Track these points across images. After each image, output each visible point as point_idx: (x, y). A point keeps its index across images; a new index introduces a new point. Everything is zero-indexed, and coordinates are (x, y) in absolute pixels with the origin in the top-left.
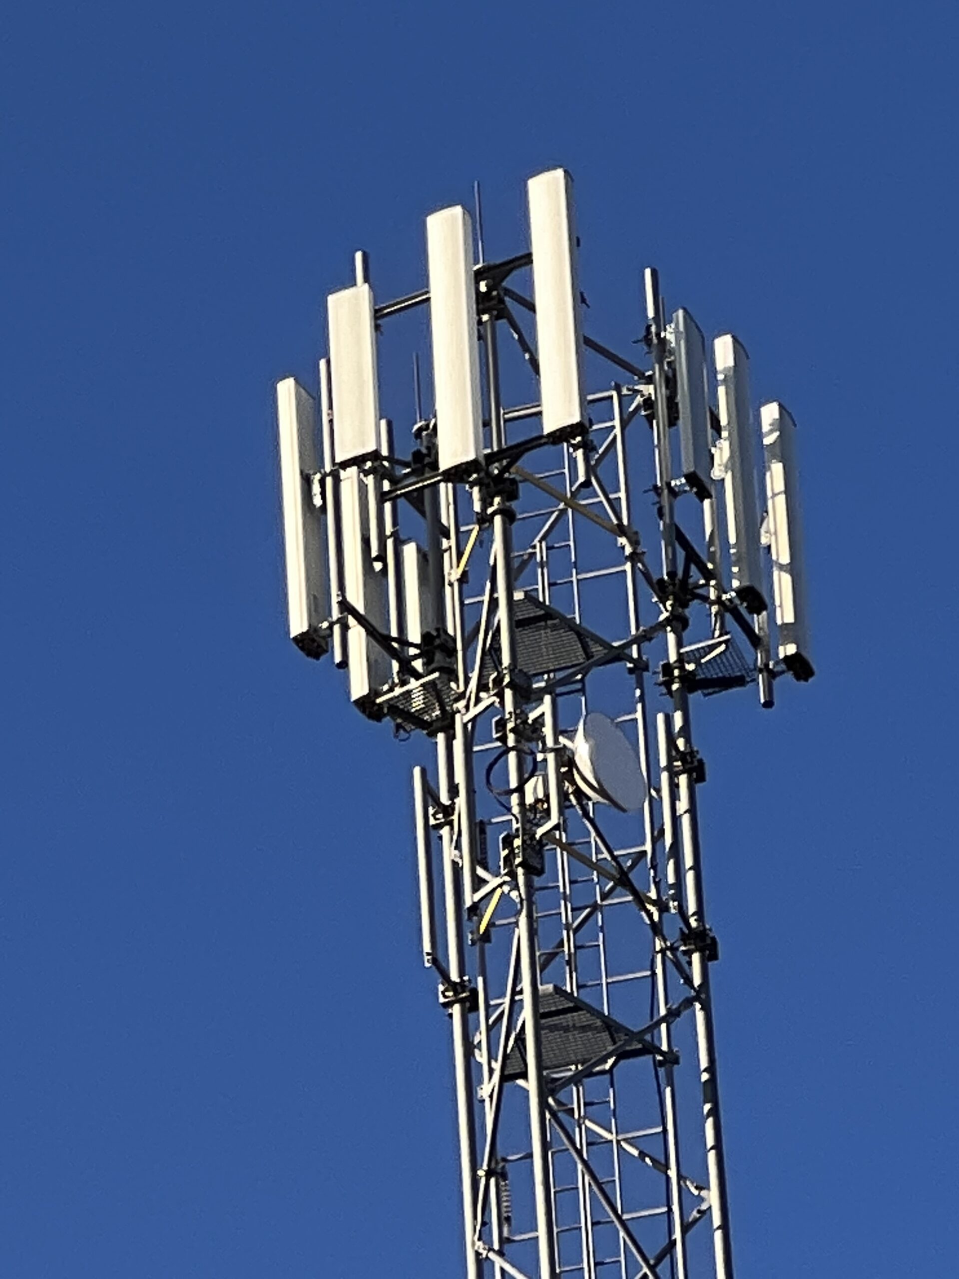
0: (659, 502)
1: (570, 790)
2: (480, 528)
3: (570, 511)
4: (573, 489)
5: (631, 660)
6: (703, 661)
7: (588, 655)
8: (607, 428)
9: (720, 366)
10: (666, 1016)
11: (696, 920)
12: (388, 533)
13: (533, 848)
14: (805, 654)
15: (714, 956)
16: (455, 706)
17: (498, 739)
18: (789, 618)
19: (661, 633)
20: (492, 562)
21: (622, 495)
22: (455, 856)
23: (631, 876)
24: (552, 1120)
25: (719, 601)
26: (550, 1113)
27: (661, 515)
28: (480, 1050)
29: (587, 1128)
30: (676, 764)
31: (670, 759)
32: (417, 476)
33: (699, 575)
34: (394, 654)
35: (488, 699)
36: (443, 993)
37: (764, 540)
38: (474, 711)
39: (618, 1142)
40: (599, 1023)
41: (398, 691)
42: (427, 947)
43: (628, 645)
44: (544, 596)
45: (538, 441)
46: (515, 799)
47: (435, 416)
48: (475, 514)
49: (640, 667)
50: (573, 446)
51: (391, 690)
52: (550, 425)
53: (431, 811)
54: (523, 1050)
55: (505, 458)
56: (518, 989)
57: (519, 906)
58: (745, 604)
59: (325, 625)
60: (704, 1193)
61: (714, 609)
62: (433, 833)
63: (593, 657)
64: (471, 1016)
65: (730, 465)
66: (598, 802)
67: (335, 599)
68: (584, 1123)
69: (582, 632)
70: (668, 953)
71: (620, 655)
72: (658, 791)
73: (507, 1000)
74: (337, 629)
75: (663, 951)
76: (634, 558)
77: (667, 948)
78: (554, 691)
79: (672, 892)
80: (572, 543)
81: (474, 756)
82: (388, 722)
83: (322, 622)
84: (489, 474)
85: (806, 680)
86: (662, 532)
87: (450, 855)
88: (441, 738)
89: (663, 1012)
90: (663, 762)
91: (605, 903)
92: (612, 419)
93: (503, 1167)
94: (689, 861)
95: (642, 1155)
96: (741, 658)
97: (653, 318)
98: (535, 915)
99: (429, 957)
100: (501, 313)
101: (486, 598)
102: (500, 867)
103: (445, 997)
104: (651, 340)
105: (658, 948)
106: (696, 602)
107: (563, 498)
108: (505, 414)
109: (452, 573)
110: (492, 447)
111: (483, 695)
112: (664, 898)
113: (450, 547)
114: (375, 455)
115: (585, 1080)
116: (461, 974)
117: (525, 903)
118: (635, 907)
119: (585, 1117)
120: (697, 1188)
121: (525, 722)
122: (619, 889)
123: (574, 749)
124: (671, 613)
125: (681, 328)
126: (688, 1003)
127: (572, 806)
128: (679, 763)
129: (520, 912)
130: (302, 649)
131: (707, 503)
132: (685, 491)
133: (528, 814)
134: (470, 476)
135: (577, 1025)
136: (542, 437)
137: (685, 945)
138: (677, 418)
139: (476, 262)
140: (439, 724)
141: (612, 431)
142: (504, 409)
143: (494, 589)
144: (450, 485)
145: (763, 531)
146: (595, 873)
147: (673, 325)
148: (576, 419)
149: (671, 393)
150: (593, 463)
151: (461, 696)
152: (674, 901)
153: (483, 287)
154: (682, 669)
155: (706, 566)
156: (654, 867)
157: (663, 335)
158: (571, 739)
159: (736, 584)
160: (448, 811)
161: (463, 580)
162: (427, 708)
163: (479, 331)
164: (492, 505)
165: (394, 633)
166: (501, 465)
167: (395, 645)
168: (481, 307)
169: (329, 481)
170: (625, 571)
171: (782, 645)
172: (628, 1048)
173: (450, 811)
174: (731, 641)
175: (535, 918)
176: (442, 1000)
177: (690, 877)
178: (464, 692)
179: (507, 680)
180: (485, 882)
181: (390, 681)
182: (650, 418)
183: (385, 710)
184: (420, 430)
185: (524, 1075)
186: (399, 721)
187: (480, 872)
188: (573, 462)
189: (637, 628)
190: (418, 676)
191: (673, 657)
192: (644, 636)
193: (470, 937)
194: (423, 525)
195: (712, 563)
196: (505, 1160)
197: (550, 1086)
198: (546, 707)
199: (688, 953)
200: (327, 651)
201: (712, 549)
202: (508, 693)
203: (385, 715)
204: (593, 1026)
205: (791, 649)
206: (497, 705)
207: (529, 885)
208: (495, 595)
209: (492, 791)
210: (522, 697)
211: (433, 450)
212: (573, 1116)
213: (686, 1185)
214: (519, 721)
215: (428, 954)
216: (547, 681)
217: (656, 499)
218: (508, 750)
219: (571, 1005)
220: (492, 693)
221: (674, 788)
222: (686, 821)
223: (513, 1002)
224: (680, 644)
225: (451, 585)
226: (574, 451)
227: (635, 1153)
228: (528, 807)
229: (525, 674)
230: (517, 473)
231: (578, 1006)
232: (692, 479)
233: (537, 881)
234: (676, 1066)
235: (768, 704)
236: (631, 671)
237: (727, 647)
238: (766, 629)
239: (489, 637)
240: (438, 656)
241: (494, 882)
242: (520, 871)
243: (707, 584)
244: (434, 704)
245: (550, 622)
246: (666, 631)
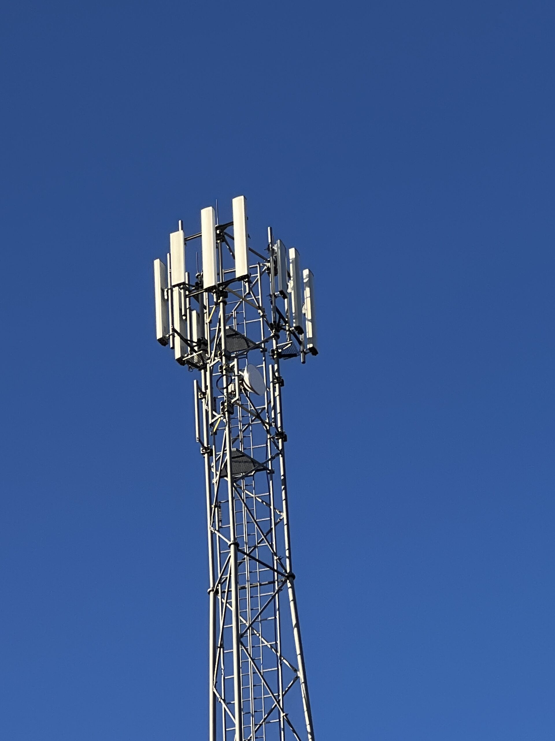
0: (271, 299)
1: (242, 388)
2: (216, 306)
3: (244, 301)
4: (245, 295)
5: (262, 348)
6: (284, 349)
7: (249, 346)
8: (255, 276)
9: (290, 258)
10: (270, 459)
11: (280, 429)
12: (187, 307)
13: (230, 406)
14: (315, 347)
15: (286, 440)
16: (207, 361)
17: (220, 372)
18: (311, 336)
19: (271, 340)
20: (219, 317)
21: (260, 297)
22: (206, 408)
23: (261, 415)
24: (235, 490)
25: (289, 330)
26: (234, 488)
27: (272, 303)
28: (213, 468)
29: (245, 493)
30: (275, 380)
31: (273, 379)
32: (197, 290)
33: (283, 322)
34: (189, 345)
35: (217, 359)
36: (202, 450)
37: (303, 312)
38: (213, 363)
39: (255, 497)
40: (250, 461)
41: (190, 356)
42: (197, 436)
43: (261, 343)
44: (235, 328)
45: (234, 280)
46: (225, 390)
47: (203, 271)
48: (214, 302)
49: (264, 350)
50: (245, 281)
51: (187, 356)
52: (238, 275)
53: (199, 394)
54: (226, 468)
55: (224, 285)
56: (225, 449)
57: (226, 424)
58: (297, 331)
59: (167, 336)
60: (281, 514)
61: (288, 333)
62: (200, 400)
63: (250, 347)
64: (211, 457)
65: (293, 289)
66: (251, 392)
67: (171, 328)
68: (245, 491)
69: (247, 339)
70: (272, 439)
71: (259, 346)
72: (269, 389)
73: (222, 453)
74: (171, 337)
75: (270, 438)
76: (263, 316)
77: (271, 438)
78: (238, 357)
79: (273, 420)
80: (244, 312)
81: (213, 377)
82: (186, 365)
83: (167, 335)
84: (219, 290)
85: (316, 355)
86: (272, 309)
87: (205, 407)
88: (203, 371)
89: (270, 457)
90: (271, 380)
91: (252, 423)
92: (257, 273)
93: (220, 505)
94: (278, 411)
95: (263, 501)
96: (295, 348)
97: (271, 242)
98: (231, 426)
99: (198, 439)
100: (223, 240)
101: (217, 328)
102: (220, 411)
103: (203, 451)
104: (270, 249)
105: (268, 437)
106: (282, 330)
107: (241, 298)
108: (224, 271)
109: (207, 320)
110: (220, 282)
111: (216, 358)
112: (271, 422)
113: (206, 312)
114: (184, 284)
115: (246, 478)
116: (208, 444)
117: (228, 423)
118: (262, 425)
119: (245, 489)
120: (279, 512)
121: (229, 367)
122: (257, 419)
123: (244, 376)
124: (274, 334)
125: (279, 246)
126: (278, 455)
127: (243, 393)
128: (276, 380)
129: (226, 426)
130: (160, 343)
131: (286, 300)
132: (279, 296)
133: (229, 395)
134: (213, 290)
135: (243, 461)
136: (235, 279)
137: (277, 437)
138: (277, 273)
139: (216, 224)
140: (203, 367)
141: (257, 277)
142: (224, 270)
143: (220, 325)
144: (207, 293)
145: (303, 309)
146: (250, 414)
147: (276, 245)
148: (246, 273)
149: (275, 265)
150: (251, 287)
151: (209, 358)
152: (274, 423)
153: (218, 232)
154: (277, 351)
155: (285, 319)
156: (268, 412)
157: (273, 247)
158: (243, 372)
159: (294, 325)
160: (204, 394)
161: (210, 323)
162: (199, 362)
163: (216, 246)
164: (220, 299)
165: (189, 338)
166: (222, 287)
167: (189, 342)
168: (217, 238)
169: (169, 291)
170: (260, 321)
171: (308, 344)
172: (259, 468)
173: (205, 394)
174: (293, 343)
175: (231, 428)
176: (202, 452)
177: (279, 416)
178: (210, 357)
179: (223, 354)
180: (215, 416)
181: (187, 354)
182: (269, 273)
183: (186, 362)
184: (198, 276)
185: (227, 476)
186: (190, 366)
187: (214, 413)
188: (245, 286)
189: (264, 338)
190: (196, 352)
191: (275, 347)
192: (266, 341)
193: (211, 433)
194: (198, 305)
195: (287, 319)
196: (220, 502)
197: (235, 480)
198: (235, 362)
199: (278, 439)
200: (168, 344)
201: (287, 314)
202: (224, 358)
203: (185, 364)
204: (248, 461)
205: (311, 346)
206: (220, 361)
207: (229, 417)
208: (220, 327)
209: (218, 388)
210: (228, 359)
211: (202, 282)
212: (242, 489)
213: (276, 511)
214: (227, 367)
215: (198, 438)
216: (235, 354)
217: (270, 298)
218: (223, 375)
219: (241, 455)
220: (219, 358)
221: (274, 388)
222: (278, 398)
223: (223, 453)
224: (277, 344)
225: (207, 324)
226: (245, 283)
227: (260, 501)
228: (229, 393)
229: (229, 352)
230: (227, 290)
231: (244, 455)
232: (282, 292)
233: (232, 416)
234: (273, 474)
235: (304, 362)
236: (261, 351)
237: (291, 345)
238: (304, 340)
239: (218, 341)
240: (202, 346)
241: (218, 416)
242: (226, 413)
243: (285, 325)
244: (201, 361)
245: (237, 336)
246: (273, 340)
